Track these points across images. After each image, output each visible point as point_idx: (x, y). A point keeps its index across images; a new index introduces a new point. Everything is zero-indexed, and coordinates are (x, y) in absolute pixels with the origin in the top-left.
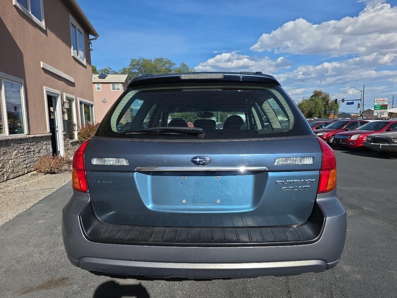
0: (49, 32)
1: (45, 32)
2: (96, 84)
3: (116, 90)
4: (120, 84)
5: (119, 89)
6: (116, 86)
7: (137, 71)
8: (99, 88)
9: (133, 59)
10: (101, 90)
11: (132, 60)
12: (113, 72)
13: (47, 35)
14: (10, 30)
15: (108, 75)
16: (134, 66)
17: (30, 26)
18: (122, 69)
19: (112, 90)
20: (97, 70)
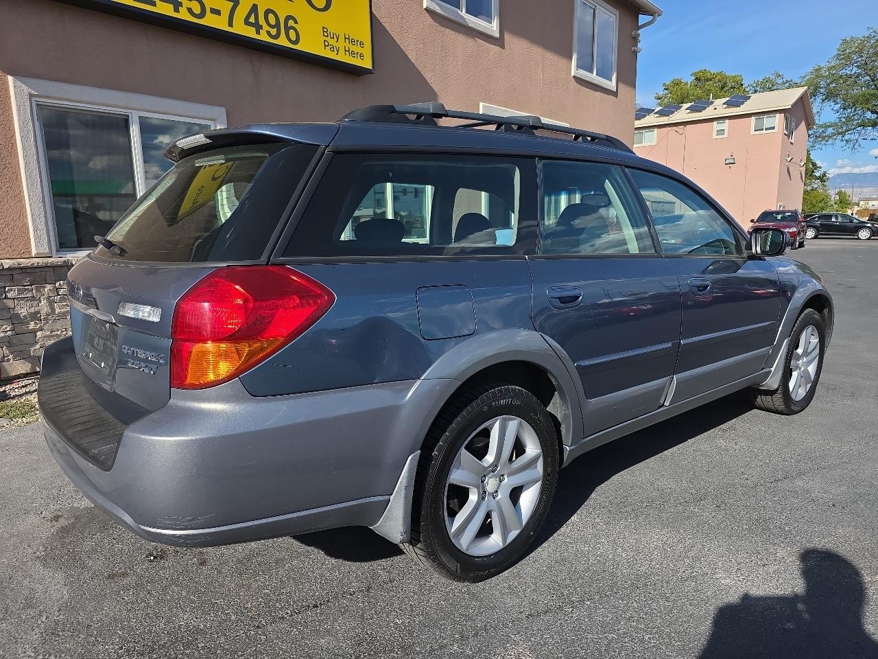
0: (508, 37)
1: (499, 42)
2: (715, 123)
3: (764, 131)
4: (778, 115)
5: (773, 128)
6: (767, 121)
7: (855, 69)
8: (721, 132)
9: (848, 39)
10: (726, 135)
11: (845, 41)
12: (787, 84)
13: (502, 46)
14: (412, 56)
15: (753, 96)
16: (848, 57)
17: (460, 39)
18: (811, 73)
19: (753, 132)
20: (744, 86)
